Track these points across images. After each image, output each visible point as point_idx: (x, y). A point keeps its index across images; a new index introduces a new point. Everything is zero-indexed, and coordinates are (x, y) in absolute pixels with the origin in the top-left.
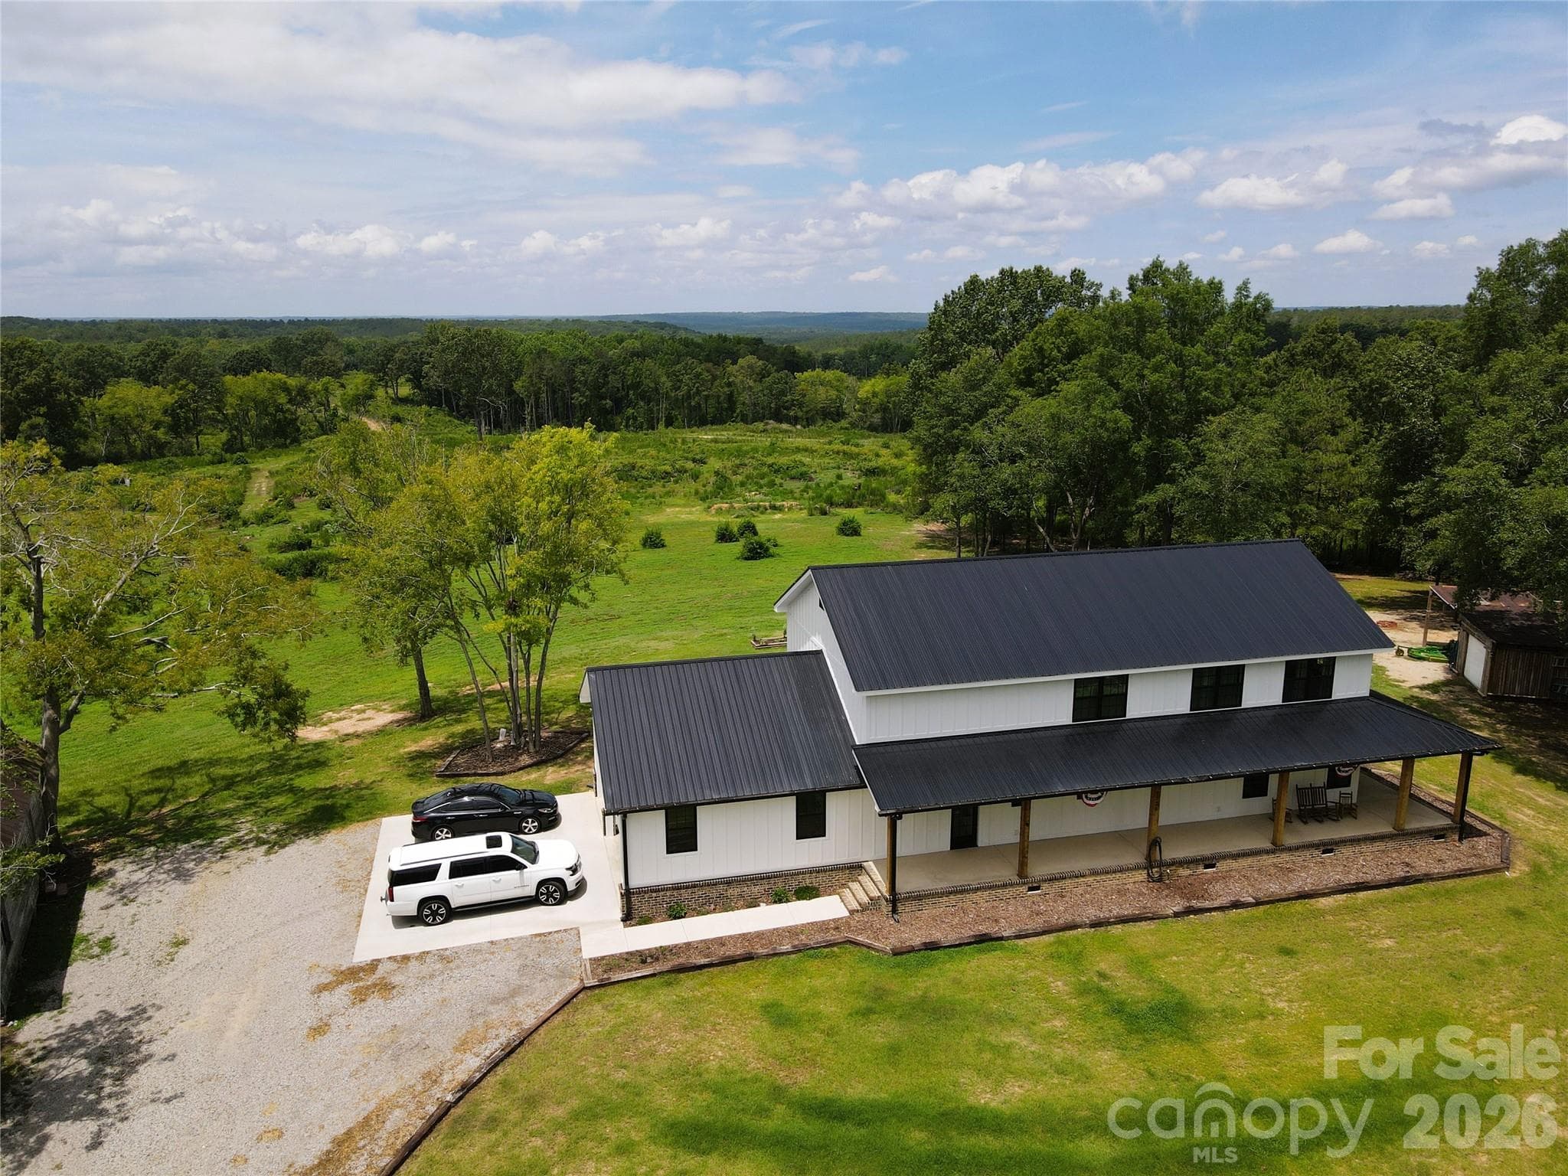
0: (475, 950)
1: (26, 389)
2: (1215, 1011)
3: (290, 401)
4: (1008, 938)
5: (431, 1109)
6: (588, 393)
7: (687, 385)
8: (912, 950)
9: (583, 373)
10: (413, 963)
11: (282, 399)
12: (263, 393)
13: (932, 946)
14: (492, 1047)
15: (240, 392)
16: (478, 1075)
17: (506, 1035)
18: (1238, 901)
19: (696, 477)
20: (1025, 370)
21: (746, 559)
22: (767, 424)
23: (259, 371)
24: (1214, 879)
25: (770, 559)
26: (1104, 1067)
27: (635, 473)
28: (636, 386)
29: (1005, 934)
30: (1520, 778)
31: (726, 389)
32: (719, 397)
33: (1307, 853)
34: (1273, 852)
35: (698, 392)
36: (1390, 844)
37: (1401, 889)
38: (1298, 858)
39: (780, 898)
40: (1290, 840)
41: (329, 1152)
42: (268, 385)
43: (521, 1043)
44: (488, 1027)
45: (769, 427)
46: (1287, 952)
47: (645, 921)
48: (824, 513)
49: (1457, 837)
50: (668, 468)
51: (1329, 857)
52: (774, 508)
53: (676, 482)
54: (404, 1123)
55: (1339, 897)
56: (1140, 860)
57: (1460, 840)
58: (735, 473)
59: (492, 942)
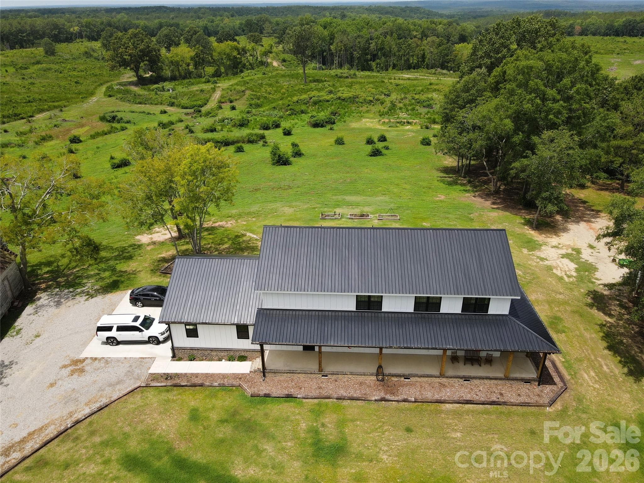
0: (118, 360)
1: (140, 51)
2: (354, 454)
3: (239, 54)
4: (299, 398)
5: (62, 428)
6: (360, 52)
7: (404, 50)
8: (258, 396)
9: (359, 42)
10: (97, 362)
11: (235, 53)
12: (228, 51)
13: (267, 396)
14: (98, 405)
15: (219, 50)
16: (84, 418)
17: (105, 401)
18: (407, 399)
19: (382, 103)
20: (495, 82)
21: (371, 156)
22: (436, 70)
23: (227, 41)
24: (407, 385)
25: (381, 157)
26: (292, 469)
27: (357, 100)
28: (382, 49)
29: (299, 396)
30: (606, 352)
31: (422, 52)
32: (418, 55)
33: (456, 380)
34: (439, 377)
35: (409, 53)
36: (500, 382)
37: (489, 406)
38: (451, 381)
39: (231, 359)
40: (450, 373)
41: (25, 437)
42: (230, 47)
43: (106, 406)
44: (101, 396)
45: (437, 72)
46: (409, 430)
47: (180, 359)
48: (427, 128)
49: (537, 384)
50: (371, 99)
51: (468, 383)
52: (408, 123)
53: (373, 105)
54: (51, 431)
55: (458, 405)
56: (374, 371)
57: (539, 385)
58: (400, 102)
59: (125, 358)
